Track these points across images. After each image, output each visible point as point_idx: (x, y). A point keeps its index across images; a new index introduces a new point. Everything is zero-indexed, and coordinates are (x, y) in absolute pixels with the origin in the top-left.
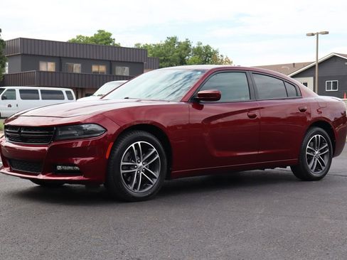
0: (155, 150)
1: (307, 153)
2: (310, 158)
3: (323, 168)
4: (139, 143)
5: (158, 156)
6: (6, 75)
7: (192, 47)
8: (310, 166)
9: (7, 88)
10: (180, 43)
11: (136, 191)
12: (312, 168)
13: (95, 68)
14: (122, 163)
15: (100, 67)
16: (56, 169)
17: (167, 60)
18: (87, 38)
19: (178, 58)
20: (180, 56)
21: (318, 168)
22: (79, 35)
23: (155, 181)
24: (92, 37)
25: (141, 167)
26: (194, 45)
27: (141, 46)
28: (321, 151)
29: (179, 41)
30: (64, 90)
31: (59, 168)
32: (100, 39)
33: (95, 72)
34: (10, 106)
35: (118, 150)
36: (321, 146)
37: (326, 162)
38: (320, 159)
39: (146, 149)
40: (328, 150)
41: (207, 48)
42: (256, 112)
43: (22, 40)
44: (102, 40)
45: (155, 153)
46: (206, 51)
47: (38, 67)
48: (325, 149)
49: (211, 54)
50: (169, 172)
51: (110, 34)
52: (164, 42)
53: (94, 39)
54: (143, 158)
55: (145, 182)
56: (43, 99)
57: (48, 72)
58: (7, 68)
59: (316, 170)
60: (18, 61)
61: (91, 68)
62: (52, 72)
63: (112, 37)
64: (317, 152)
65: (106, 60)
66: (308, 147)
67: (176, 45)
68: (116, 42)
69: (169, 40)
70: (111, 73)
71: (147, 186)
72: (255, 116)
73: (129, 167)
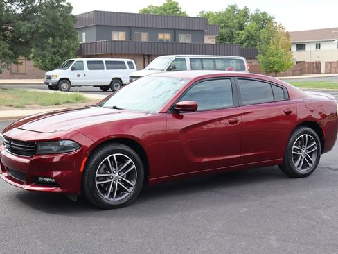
0: (130, 160)
1: (293, 152)
2: (296, 157)
3: (311, 165)
4: (114, 155)
5: (134, 166)
6: (84, 44)
7: (250, 14)
8: (296, 164)
9: (76, 60)
10: (239, 10)
11: (112, 199)
12: (298, 166)
13: (160, 36)
14: (97, 175)
15: (165, 35)
16: (38, 179)
17: (228, 26)
18: (156, 7)
19: (237, 25)
20: (239, 23)
21: (305, 165)
22: (149, 5)
23: (131, 189)
24: (161, 7)
25: (116, 177)
26: (252, 12)
27: (205, 13)
28: (309, 150)
29: (238, 8)
30: (126, 60)
31: (41, 179)
32: (168, 8)
33: (161, 40)
34: (78, 76)
35: (92, 163)
36: (308, 144)
37: (313, 159)
38: (307, 157)
39: (121, 160)
40: (316, 148)
41: (264, 14)
42: (239, 118)
43: (97, 12)
44: (170, 9)
45: (131, 163)
46: (263, 17)
47: (110, 36)
48: (313, 147)
49: (267, 19)
50: (146, 179)
51: (177, 4)
52: (224, 10)
53: (163, 9)
54: (119, 168)
55: (121, 191)
56: (107, 69)
57: (118, 41)
58: (84, 37)
59: (303, 168)
60: (94, 31)
61: (157, 36)
62: (122, 41)
63: (179, 6)
64: (303, 151)
65: (170, 29)
66: (294, 146)
67: (236, 13)
68: (183, 11)
69: (229, 8)
70: (175, 41)
71: (123, 194)
72: (236, 122)
73: (105, 178)
